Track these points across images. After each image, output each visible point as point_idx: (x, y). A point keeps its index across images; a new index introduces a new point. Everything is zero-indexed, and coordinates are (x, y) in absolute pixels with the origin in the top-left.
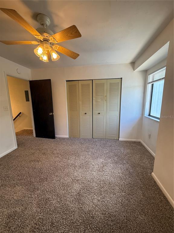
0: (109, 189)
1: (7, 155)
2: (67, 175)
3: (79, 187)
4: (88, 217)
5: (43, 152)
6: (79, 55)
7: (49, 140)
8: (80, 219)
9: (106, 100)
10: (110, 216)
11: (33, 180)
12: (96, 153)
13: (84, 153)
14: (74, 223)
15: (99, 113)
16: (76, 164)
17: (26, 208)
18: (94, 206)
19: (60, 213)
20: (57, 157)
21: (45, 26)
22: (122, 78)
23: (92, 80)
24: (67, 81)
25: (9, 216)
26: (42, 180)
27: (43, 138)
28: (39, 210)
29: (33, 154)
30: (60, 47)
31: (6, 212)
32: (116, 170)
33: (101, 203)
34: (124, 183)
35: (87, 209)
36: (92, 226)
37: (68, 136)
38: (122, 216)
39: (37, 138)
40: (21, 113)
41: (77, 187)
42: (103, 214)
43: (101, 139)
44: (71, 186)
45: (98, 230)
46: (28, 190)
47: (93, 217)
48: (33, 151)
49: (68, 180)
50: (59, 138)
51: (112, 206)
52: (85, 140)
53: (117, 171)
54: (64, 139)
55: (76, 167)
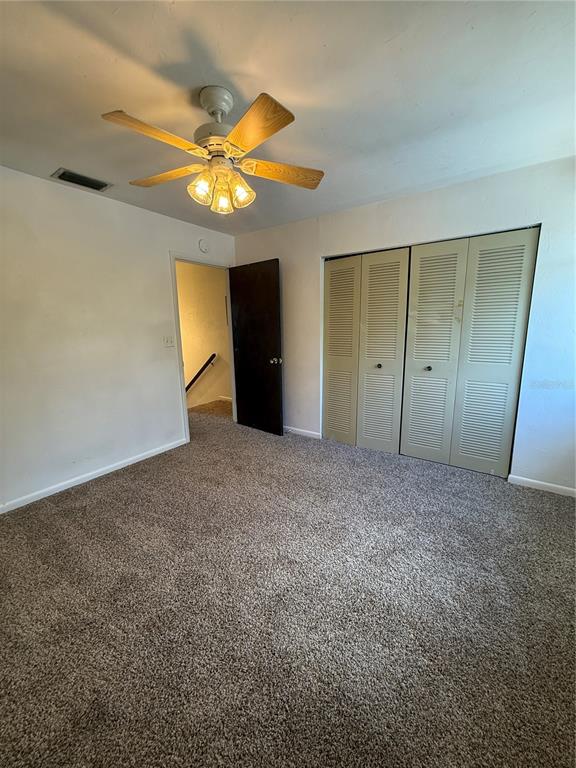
0: (377, 623)
1: (165, 454)
2: (271, 539)
3: (289, 580)
4: (274, 666)
5: (238, 463)
6: (321, 174)
7: (265, 437)
8: (252, 657)
9: (461, 321)
10: (340, 696)
11: (191, 524)
12: (389, 502)
13: (348, 493)
14: (235, 661)
15: (429, 368)
16: (309, 518)
17: (154, 578)
18: (305, 645)
19: (214, 621)
20: (267, 485)
21: (219, 116)
22: (539, 226)
23: (410, 247)
24: (326, 260)
25: (123, 579)
26: (208, 531)
27: (254, 427)
28: (176, 593)
29: (216, 463)
30: (261, 163)
31: (122, 568)
32: (435, 578)
33: (330, 648)
34: (445, 628)
35: (283, 644)
36: (274, 693)
37: (318, 434)
38: (379, 720)
39: (240, 426)
40: (214, 356)
41: (282, 578)
42: (320, 680)
43: (431, 463)
44: (267, 570)
45: (287, 711)
46: (172, 541)
47: (288, 673)
48: (216, 456)
49: (269, 552)
50: (295, 435)
51: (363, 675)
52: (369, 454)
53: (439, 583)
54: (306, 439)
55: (306, 525)
